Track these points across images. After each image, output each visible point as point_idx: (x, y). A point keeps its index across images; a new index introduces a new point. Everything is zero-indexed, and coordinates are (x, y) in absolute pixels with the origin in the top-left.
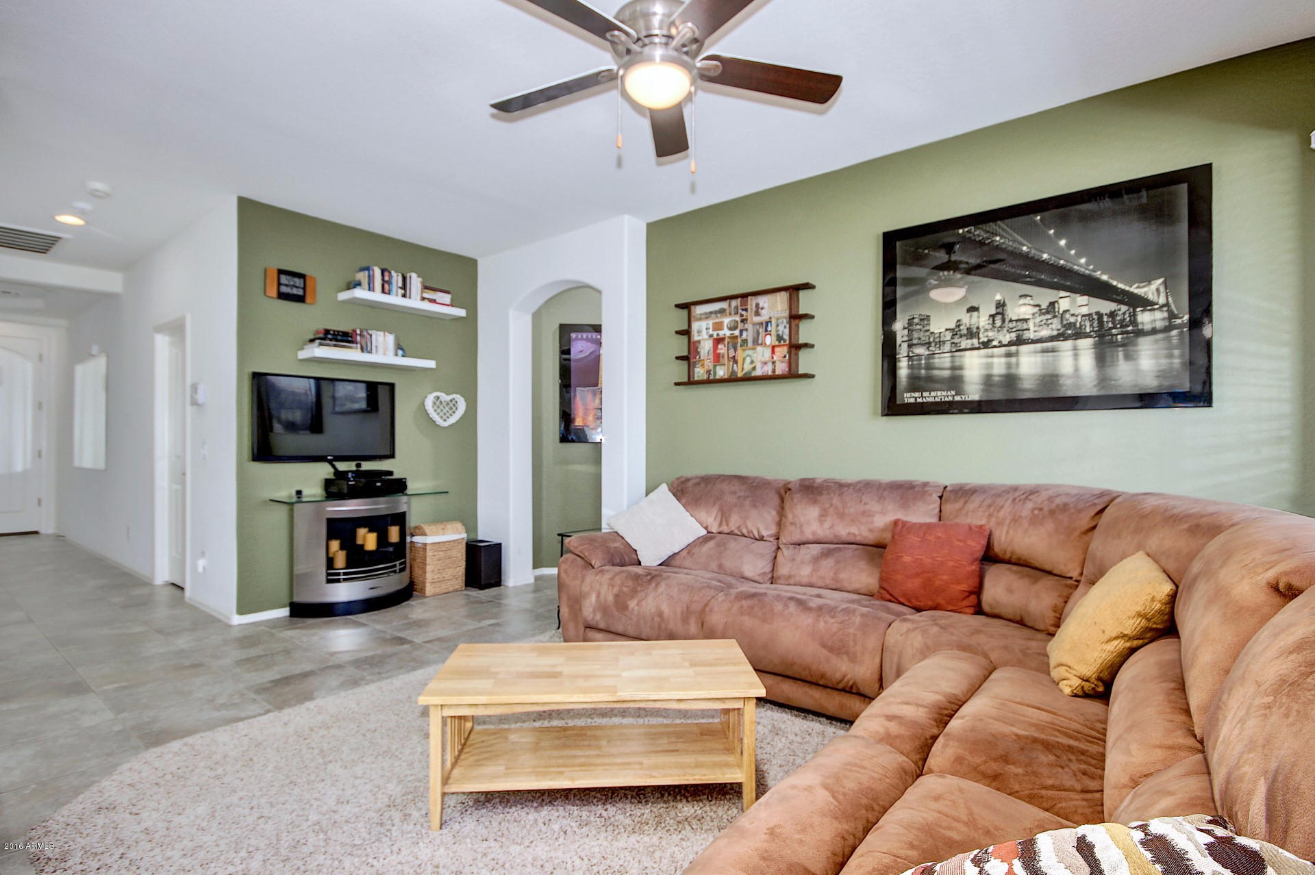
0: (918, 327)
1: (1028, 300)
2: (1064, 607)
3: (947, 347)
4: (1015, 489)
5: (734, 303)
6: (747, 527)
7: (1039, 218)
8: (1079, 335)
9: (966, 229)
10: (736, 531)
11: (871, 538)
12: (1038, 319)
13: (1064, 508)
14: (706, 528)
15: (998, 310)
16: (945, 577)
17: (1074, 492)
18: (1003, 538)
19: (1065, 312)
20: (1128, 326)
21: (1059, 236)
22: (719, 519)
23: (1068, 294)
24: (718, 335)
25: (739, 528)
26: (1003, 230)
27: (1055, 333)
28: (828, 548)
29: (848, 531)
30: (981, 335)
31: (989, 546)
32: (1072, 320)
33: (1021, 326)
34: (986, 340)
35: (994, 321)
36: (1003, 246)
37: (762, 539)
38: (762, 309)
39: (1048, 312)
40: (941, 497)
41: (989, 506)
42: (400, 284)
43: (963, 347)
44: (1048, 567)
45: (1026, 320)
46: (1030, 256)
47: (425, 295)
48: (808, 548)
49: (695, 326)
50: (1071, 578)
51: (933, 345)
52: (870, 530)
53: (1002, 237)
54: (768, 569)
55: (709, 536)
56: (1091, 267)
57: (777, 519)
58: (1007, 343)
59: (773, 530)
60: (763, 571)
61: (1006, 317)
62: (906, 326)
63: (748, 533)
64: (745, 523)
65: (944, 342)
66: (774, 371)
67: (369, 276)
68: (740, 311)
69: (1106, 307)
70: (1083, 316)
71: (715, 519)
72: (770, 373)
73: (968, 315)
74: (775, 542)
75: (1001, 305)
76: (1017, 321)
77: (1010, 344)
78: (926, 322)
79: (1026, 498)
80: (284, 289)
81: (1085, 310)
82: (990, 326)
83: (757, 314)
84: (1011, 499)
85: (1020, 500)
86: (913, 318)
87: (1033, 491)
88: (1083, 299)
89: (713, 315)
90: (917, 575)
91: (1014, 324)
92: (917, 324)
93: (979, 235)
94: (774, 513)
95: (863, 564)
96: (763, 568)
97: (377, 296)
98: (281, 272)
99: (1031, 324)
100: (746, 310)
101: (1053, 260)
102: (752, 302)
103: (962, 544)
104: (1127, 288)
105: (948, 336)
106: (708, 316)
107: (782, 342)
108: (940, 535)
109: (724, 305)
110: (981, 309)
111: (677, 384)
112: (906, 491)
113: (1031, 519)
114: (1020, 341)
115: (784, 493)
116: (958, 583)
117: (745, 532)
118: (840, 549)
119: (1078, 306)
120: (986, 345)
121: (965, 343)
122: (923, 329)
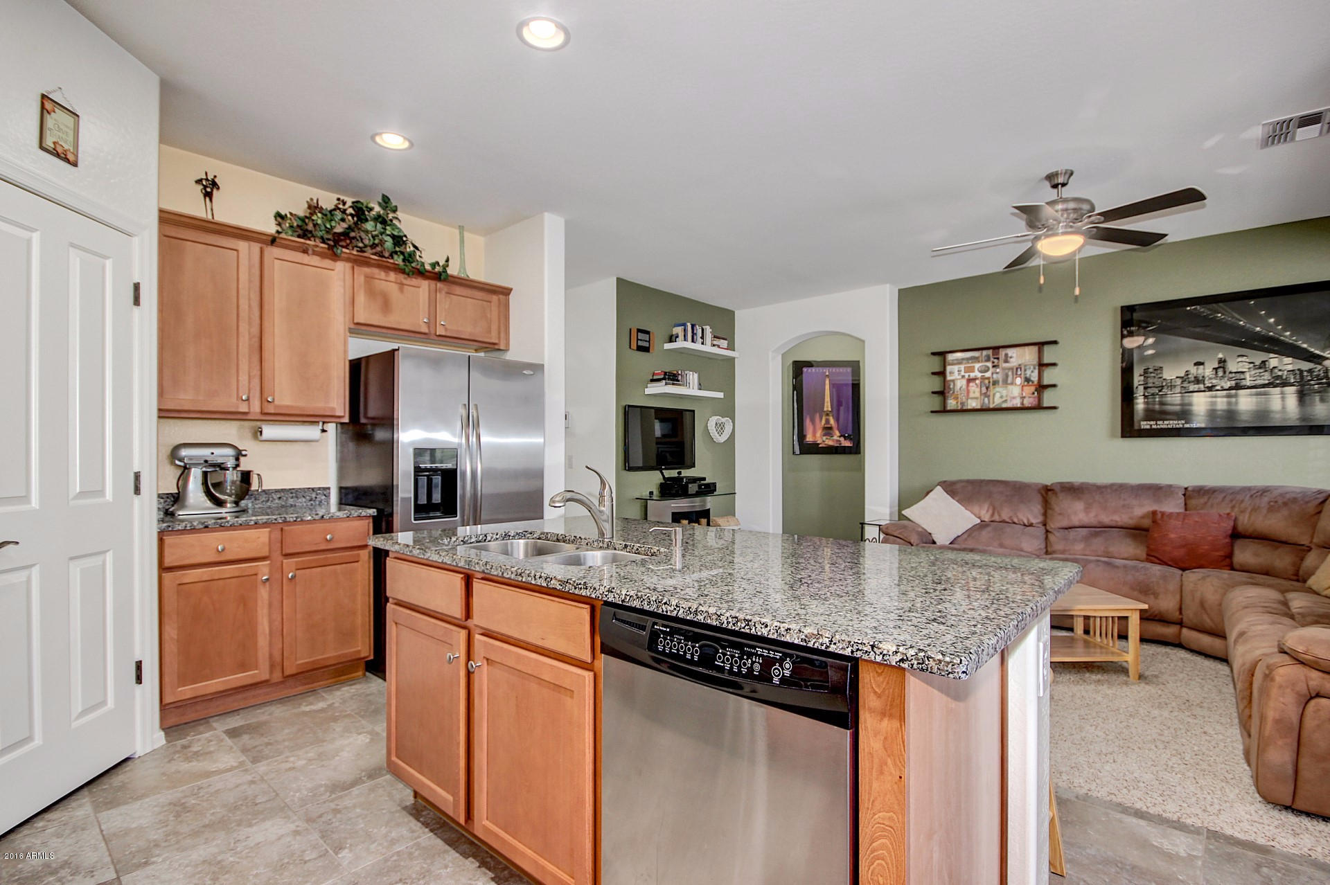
0: (1152, 375)
1: (1244, 359)
2: (1300, 564)
3: (1178, 390)
4: (1249, 489)
5: (985, 353)
6: (1017, 516)
7: (1252, 302)
8: (1285, 384)
9: (1193, 307)
10: (1008, 520)
11: (1131, 522)
12: (1253, 372)
13: (1295, 500)
14: (979, 518)
15: (1220, 365)
16: (1206, 547)
17: (1298, 491)
18: (1246, 521)
19: (1274, 368)
20: (1322, 379)
21: (1269, 315)
22: (990, 512)
23: (1276, 356)
24: (969, 376)
25: (1010, 518)
26: (1223, 309)
27: (1267, 382)
28: (1095, 531)
29: (1110, 518)
30: (1206, 382)
31: (1235, 528)
32: (1280, 373)
33: (1238, 376)
34: (1210, 385)
35: (1216, 372)
36: (1224, 321)
37: (1031, 525)
38: (1011, 357)
39: (1260, 368)
40: (1184, 495)
41: (1232, 501)
42: (700, 335)
43: (1191, 390)
44: (1284, 539)
45: (1243, 372)
46: (1246, 328)
47: (715, 343)
48: (1076, 531)
49: (949, 368)
50: (1303, 545)
51: (1166, 387)
52: (1131, 518)
53: (1223, 314)
54: (1043, 546)
55: (983, 525)
56: (1294, 338)
57: (1042, 511)
58: (1227, 388)
59: (1040, 519)
60: (1039, 547)
61: (1226, 370)
62: (1143, 374)
63: (1018, 521)
64: (1016, 514)
65: (1175, 386)
66: (1022, 404)
67: (685, 330)
68: (992, 359)
69: (1306, 366)
70: (1289, 371)
71: (987, 511)
72: (1019, 405)
73: (1196, 367)
74: (1043, 528)
75: (1222, 362)
76: (1235, 373)
77: (1230, 388)
78: (1159, 372)
79: (1261, 495)
80: (640, 343)
81: (1290, 367)
82: (1214, 376)
83: (1006, 361)
84: (1249, 496)
85: (1256, 497)
86: (1148, 369)
87: (1264, 491)
88: (1289, 360)
89: (964, 362)
90: (1183, 546)
91: (1233, 375)
92: (1151, 373)
93: (1203, 312)
94: (1039, 507)
95: (1128, 541)
96: (1038, 545)
97: (689, 345)
98: (639, 331)
99: (1247, 375)
100: (998, 359)
101: (1264, 332)
102: (1002, 352)
103: (1216, 525)
104: (1322, 354)
105: (1179, 382)
106: (959, 362)
107: (1030, 383)
108: (1197, 519)
109: (976, 354)
110: (1206, 364)
111: (932, 412)
112: (1156, 491)
113: (1269, 508)
114: (1238, 387)
115: (1047, 493)
116: (1217, 550)
117: (1016, 520)
118: (1105, 531)
119: (1285, 364)
120: (1210, 389)
121: (1192, 387)
122: (1157, 377)
